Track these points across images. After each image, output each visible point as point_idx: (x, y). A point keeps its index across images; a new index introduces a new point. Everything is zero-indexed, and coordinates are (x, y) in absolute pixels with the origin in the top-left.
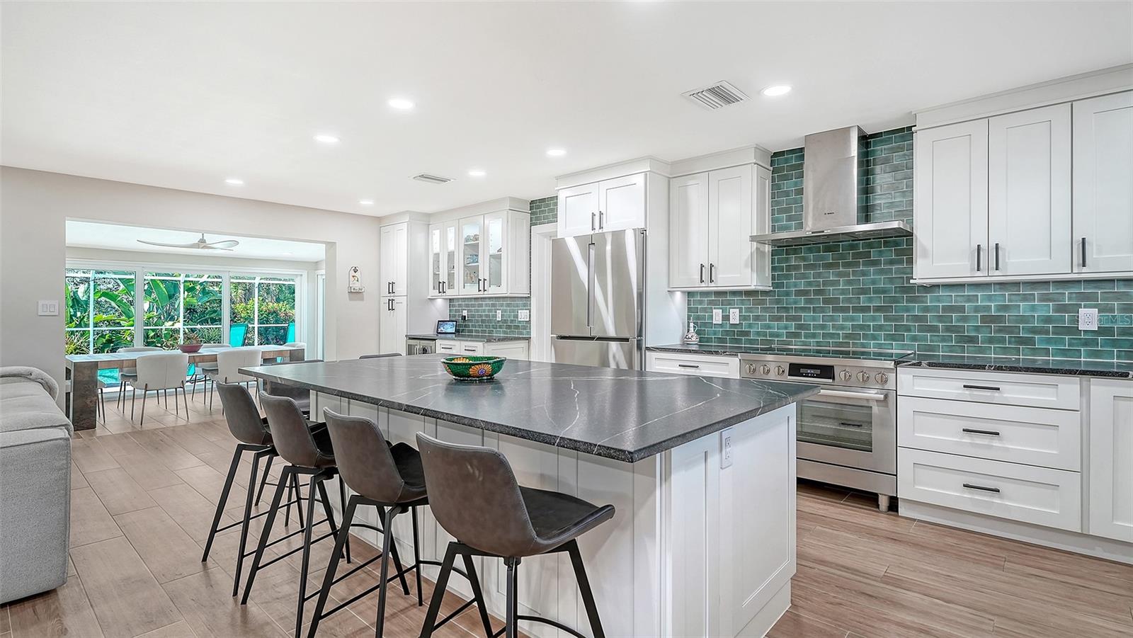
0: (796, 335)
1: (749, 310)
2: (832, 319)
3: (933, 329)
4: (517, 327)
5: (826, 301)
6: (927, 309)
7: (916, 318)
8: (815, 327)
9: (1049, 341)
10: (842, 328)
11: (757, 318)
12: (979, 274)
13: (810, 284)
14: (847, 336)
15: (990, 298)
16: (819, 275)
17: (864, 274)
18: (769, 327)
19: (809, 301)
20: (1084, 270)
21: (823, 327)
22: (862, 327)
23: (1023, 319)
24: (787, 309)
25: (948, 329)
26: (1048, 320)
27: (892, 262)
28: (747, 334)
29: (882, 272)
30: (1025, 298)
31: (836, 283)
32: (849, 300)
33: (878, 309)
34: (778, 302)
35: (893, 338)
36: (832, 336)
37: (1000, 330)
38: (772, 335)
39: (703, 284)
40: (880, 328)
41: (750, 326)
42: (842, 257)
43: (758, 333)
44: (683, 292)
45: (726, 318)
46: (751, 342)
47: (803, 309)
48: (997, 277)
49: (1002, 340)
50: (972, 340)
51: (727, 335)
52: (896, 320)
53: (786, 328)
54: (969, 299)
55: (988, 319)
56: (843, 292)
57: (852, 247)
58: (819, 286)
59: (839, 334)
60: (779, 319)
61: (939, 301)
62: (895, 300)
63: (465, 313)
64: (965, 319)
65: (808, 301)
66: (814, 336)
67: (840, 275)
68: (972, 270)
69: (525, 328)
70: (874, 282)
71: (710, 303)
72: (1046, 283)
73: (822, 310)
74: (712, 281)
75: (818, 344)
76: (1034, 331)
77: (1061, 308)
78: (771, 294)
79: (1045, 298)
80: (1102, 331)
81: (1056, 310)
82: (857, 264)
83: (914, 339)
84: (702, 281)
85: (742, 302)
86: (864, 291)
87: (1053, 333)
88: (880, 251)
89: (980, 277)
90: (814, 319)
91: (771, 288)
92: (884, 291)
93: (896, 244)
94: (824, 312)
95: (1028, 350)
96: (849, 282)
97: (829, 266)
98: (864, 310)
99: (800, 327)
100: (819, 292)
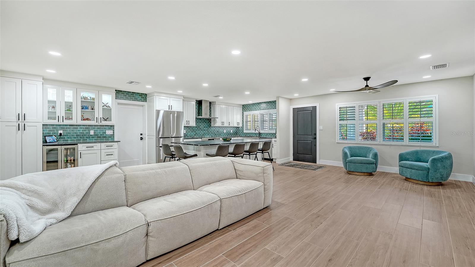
0: (195, 135)
1: (187, 130)
4: (105, 137)
7: (211, 132)
11: (189, 132)
15: (218, 129)
16: (199, 124)
18: (191, 134)
21: (199, 133)
22: (204, 133)
23: (220, 131)
24: (194, 130)
28: (187, 135)
29: (207, 124)
31: (201, 125)
43: (189, 135)
46: (188, 137)
50: (216, 134)
52: (208, 132)
54: (216, 129)
56: (202, 127)
59: (202, 134)
60: (193, 132)
62: (208, 129)
63: (61, 132)
65: (197, 129)
66: (198, 135)
69: (110, 137)
75: (199, 136)
84: (187, 124)
85: (186, 129)
86: (205, 127)
88: (207, 121)
97: (200, 123)
98: (205, 130)
99: (196, 133)
100: (199, 127)
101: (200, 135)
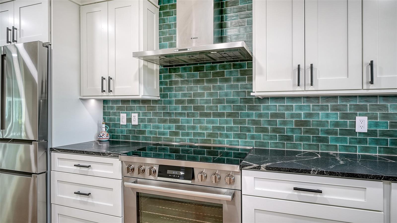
0: (176, 134)
1: (145, 114)
2: (200, 122)
3: (264, 130)
5: (196, 108)
6: (260, 115)
7: (254, 122)
8: (189, 128)
9: (337, 140)
10: (206, 129)
11: (150, 121)
12: (298, 88)
13: (185, 95)
14: (210, 135)
15: (300, 108)
16: (191, 89)
17: (220, 88)
18: (158, 128)
19: (184, 108)
20: (371, 86)
21: (194, 128)
22: (219, 128)
24: (169, 114)
25: (274, 130)
26: (337, 124)
27: (238, 80)
28: (143, 132)
29: (231, 87)
30: (323, 108)
31: (201, 95)
32: (210, 108)
33: (230, 115)
34: (164, 108)
35: (239, 136)
36: (199, 134)
37: (307, 132)
38: (160, 133)
39: (104, 94)
40: (230, 129)
41: (145, 126)
42: (206, 75)
43: (151, 132)
44: (98, 100)
45: (129, 120)
46: (146, 138)
47: (181, 114)
48: (311, 91)
49: (308, 139)
50: (289, 138)
51: (130, 133)
52: (241, 123)
53: (169, 128)
54: (289, 108)
55: (300, 123)
56: (207, 102)
57: (213, 68)
58: (191, 97)
59: (204, 134)
60: (165, 121)
61: (268, 109)
62: (240, 108)
64: (284, 123)
66: (188, 134)
67: (204, 88)
68: (294, 85)
70: (226, 95)
71: (119, 108)
72: (335, 97)
73: (193, 115)
74: (110, 91)
75: (191, 140)
76: (328, 132)
77: (345, 116)
78: (160, 102)
79: (335, 109)
80: (370, 133)
81: (342, 118)
82: (215, 81)
83: (253, 137)
84: (103, 91)
85: (140, 108)
86: (220, 101)
87: (340, 134)
88: (231, 72)
89: (299, 91)
90: (188, 122)
91: (159, 98)
92: (233, 102)
93: (241, 66)
94: (194, 117)
95: (324, 146)
96: (211, 95)
97: (197, 82)
98: (220, 115)
99: (178, 128)
100: (191, 101)
101: (195, 134)
